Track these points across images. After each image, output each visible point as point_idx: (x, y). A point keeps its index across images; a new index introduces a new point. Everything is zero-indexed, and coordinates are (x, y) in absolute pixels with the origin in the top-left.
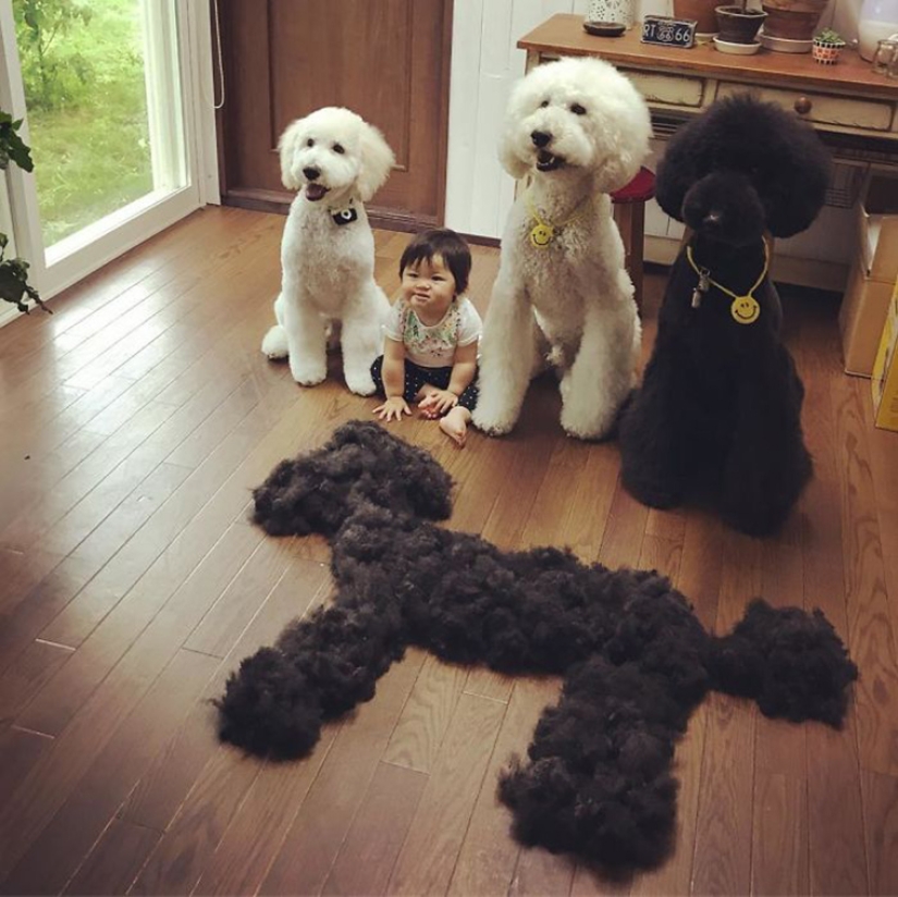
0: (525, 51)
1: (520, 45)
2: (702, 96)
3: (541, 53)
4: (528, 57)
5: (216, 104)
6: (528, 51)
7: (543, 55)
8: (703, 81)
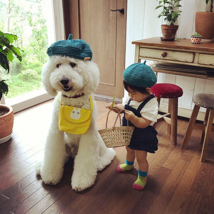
0: (135, 45)
1: (133, 43)
2: (194, 59)
3: (139, 45)
7: (140, 46)
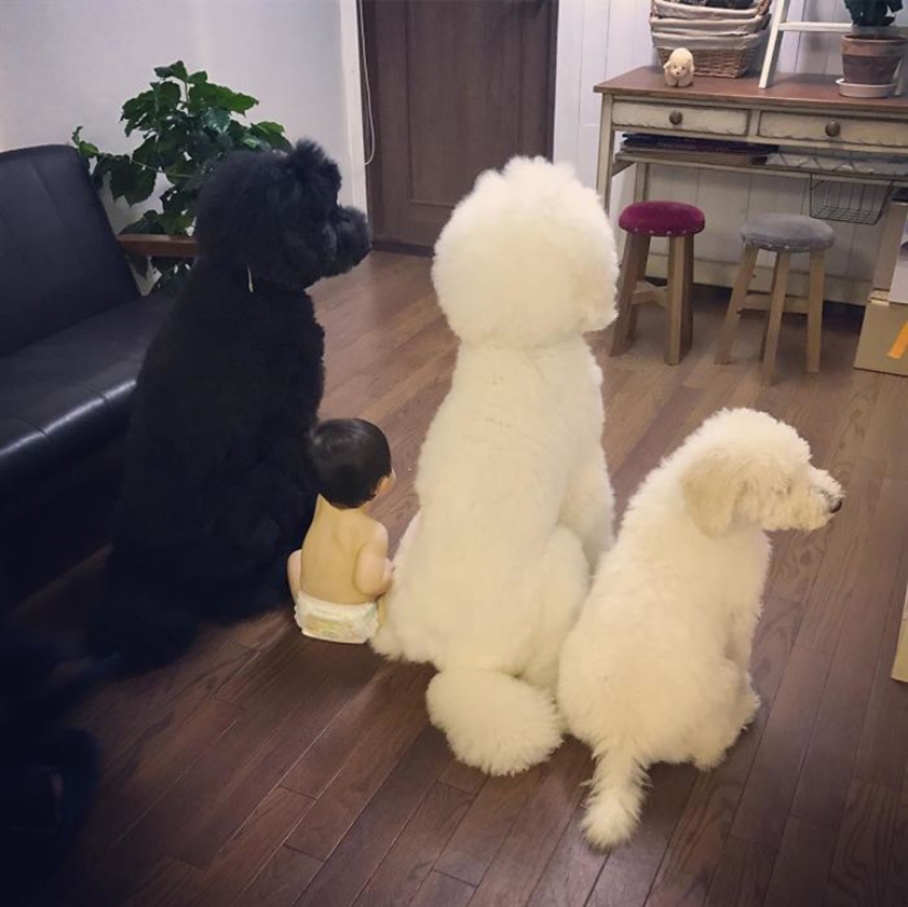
0: (601, 95)
1: (596, 89)
2: (748, 126)
4: (604, 100)
5: (366, 161)
6: (604, 94)
7: (617, 97)
8: (748, 112)
